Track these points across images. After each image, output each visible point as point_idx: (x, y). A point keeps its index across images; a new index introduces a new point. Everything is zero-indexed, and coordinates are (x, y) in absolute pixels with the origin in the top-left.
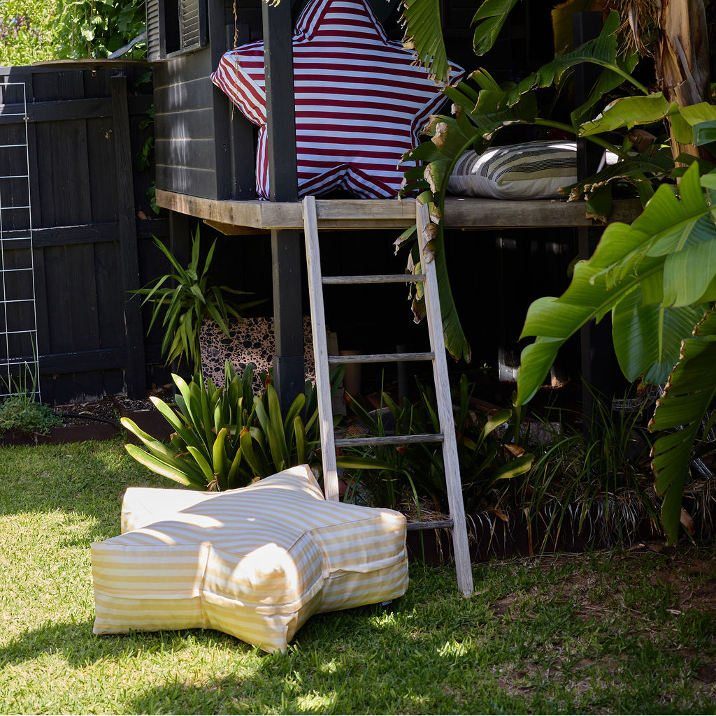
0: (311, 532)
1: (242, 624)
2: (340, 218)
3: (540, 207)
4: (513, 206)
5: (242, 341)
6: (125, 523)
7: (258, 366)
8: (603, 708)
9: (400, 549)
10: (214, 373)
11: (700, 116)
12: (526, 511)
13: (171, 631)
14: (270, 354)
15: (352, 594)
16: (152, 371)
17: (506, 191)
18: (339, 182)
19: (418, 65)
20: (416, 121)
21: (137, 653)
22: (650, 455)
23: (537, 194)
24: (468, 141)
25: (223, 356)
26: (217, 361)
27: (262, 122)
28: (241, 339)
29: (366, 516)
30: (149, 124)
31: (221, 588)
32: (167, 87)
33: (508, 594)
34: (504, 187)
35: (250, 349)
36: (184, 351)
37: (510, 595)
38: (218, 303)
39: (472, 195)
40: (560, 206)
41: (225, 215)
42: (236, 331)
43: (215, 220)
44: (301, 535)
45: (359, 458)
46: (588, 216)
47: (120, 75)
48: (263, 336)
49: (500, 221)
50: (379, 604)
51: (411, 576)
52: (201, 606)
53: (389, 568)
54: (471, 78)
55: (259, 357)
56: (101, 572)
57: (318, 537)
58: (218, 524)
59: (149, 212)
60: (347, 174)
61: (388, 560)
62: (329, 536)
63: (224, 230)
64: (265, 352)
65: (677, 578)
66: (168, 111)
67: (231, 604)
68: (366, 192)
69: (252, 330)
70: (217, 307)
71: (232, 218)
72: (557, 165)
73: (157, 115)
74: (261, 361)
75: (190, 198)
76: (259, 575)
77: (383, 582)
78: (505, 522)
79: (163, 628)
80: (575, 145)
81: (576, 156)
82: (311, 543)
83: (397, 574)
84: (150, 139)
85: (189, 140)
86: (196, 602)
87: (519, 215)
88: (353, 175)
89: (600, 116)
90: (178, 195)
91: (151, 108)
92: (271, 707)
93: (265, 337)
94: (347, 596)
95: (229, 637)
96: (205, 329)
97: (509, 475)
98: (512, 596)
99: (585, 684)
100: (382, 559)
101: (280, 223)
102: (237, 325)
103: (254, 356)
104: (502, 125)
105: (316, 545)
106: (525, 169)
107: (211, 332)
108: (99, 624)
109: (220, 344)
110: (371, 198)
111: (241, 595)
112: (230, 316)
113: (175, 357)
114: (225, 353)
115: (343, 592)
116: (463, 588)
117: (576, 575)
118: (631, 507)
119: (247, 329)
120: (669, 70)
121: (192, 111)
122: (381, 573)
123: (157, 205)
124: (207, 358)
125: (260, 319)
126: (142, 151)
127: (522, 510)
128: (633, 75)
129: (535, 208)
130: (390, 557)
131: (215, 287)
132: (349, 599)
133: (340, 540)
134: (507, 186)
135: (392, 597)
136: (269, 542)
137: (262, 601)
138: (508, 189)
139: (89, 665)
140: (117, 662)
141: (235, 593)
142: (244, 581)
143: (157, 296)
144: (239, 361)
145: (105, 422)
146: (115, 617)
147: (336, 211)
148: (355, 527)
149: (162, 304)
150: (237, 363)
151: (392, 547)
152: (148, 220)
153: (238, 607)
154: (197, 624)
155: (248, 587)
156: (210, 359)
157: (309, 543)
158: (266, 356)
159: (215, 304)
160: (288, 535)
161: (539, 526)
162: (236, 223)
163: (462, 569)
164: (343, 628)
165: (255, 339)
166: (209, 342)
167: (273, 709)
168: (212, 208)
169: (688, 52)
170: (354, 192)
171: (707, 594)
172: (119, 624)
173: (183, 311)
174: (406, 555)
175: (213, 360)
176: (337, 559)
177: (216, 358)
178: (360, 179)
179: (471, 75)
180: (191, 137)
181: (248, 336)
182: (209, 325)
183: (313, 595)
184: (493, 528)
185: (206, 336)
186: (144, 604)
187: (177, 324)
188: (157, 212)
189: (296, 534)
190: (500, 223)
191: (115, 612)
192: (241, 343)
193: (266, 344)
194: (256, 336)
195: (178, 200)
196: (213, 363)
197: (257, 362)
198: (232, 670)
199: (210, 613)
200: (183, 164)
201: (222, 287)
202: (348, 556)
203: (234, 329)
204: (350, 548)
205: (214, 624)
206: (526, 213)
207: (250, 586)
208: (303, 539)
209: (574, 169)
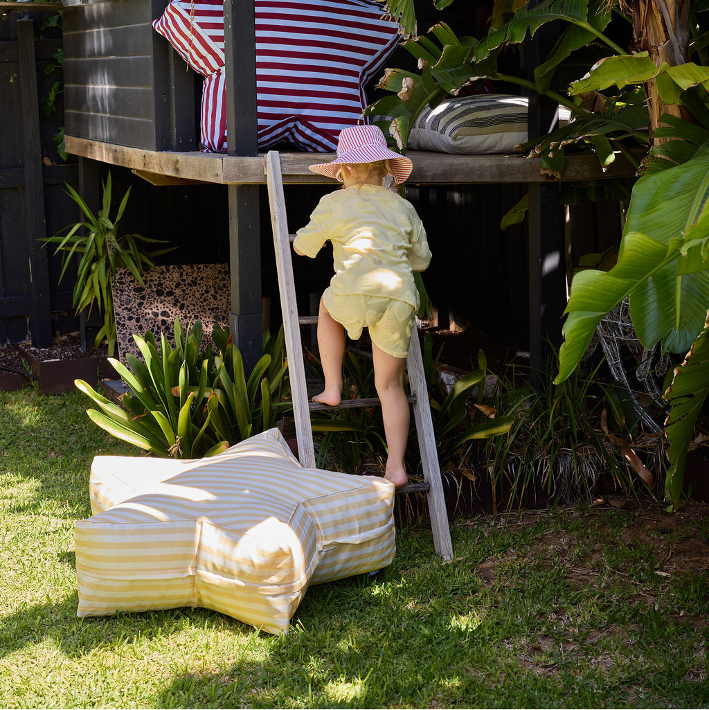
0: (303, 504)
1: (242, 604)
2: (303, 173)
3: (497, 163)
4: (470, 161)
5: (155, 290)
6: (96, 494)
7: (171, 314)
8: (635, 687)
9: (389, 518)
10: (127, 322)
11: (687, 77)
12: (491, 470)
13: (160, 611)
14: (182, 302)
15: (344, 564)
16: (56, 319)
17: (460, 146)
18: (287, 134)
19: (388, 20)
20: (363, 73)
21: (133, 639)
22: (665, 424)
23: (489, 149)
24: (429, 95)
25: (136, 305)
26: (130, 310)
27: (209, 72)
28: (153, 287)
29: (356, 485)
30: (55, 68)
31: (219, 568)
32: (82, 32)
33: (487, 557)
34: (458, 142)
35: (162, 298)
36: (96, 300)
37: (490, 558)
38: (132, 251)
39: (416, 148)
40: (517, 161)
41: (167, 166)
42: (148, 279)
43: (152, 171)
44: (295, 509)
45: (329, 421)
46: (543, 172)
47: (26, 19)
48: (175, 284)
49: (458, 176)
50: (366, 574)
51: (397, 543)
52: (193, 585)
53: (380, 537)
54: (431, 32)
55: (172, 305)
56: (88, 553)
57: (311, 509)
58: (210, 497)
59: (56, 158)
60: (296, 126)
61: (379, 530)
62: (322, 507)
63: (154, 181)
64: (177, 301)
65: (648, 535)
66: (84, 56)
67: (230, 584)
68: (314, 145)
69: (164, 278)
70: (130, 255)
71: (177, 170)
72: (509, 120)
73: (66, 60)
74: (174, 310)
75: (114, 147)
76: (262, 553)
77: (373, 552)
78: (472, 481)
79: (152, 609)
80: (527, 100)
81: (527, 112)
82: (305, 515)
83: (386, 543)
84: (57, 84)
85: (114, 87)
86: (189, 581)
87: (477, 170)
88: (302, 127)
89: (588, 75)
90: (97, 143)
91: (58, 52)
92: (296, 699)
93: (178, 285)
94: (338, 567)
95: (222, 615)
96: (117, 278)
97: (481, 435)
98: (492, 559)
99: (605, 659)
100: (373, 528)
101: (241, 178)
102: (149, 273)
103: (167, 305)
104: (469, 80)
105: (309, 517)
106: (479, 124)
107: (123, 280)
108: (84, 607)
109: (133, 292)
110: (319, 152)
111: (241, 574)
112: (144, 264)
113: (85, 306)
114: (138, 301)
115: (335, 563)
116: (443, 553)
117: (547, 535)
118: (591, 463)
119: (159, 277)
120: (651, 29)
121: (119, 58)
122: (371, 544)
123: (66, 151)
124: (120, 307)
125: (171, 267)
126: (49, 97)
127: (486, 469)
128: (604, 33)
129: (492, 164)
130: (380, 526)
131: (127, 235)
132: (339, 572)
133: (332, 511)
134: (461, 141)
135: (380, 566)
136: (267, 517)
137: (265, 581)
138: (462, 144)
139: (84, 654)
140: (112, 650)
141: (235, 572)
142: (245, 559)
143: (70, 244)
144: (152, 309)
145: (14, 372)
146: (101, 600)
147: (299, 166)
148: (346, 497)
149: (74, 252)
150: (150, 312)
151: (382, 517)
152: (53, 166)
153: (238, 587)
154: (188, 603)
155: (250, 566)
156: (123, 307)
157: (303, 516)
158: (179, 305)
159: (129, 252)
160: (283, 508)
161: (504, 484)
162: (183, 176)
163: (441, 533)
164: (334, 602)
165: (168, 288)
166: (122, 291)
167: (299, 702)
168: (148, 159)
169: (672, 12)
170: (301, 145)
171: (685, 553)
172: (105, 607)
173: (95, 259)
174: (394, 524)
175: (126, 309)
176: (330, 531)
177: (129, 307)
178: (308, 132)
179: (431, 29)
180: (117, 84)
181: (160, 284)
182: (121, 274)
183: (313, 572)
184: (459, 487)
185: (118, 284)
186: (133, 585)
187: (89, 272)
188: (65, 158)
189: (290, 506)
190: (458, 179)
191: (103, 594)
192: (153, 292)
193: (178, 292)
194: (169, 284)
195: (96, 148)
196: (126, 312)
197: (170, 310)
198: (239, 657)
199: (203, 592)
200: (104, 112)
201: (135, 235)
202: (341, 528)
203: (146, 277)
204: (343, 519)
205: (207, 603)
206: (483, 169)
207: (253, 564)
208: (298, 511)
209: (525, 125)
